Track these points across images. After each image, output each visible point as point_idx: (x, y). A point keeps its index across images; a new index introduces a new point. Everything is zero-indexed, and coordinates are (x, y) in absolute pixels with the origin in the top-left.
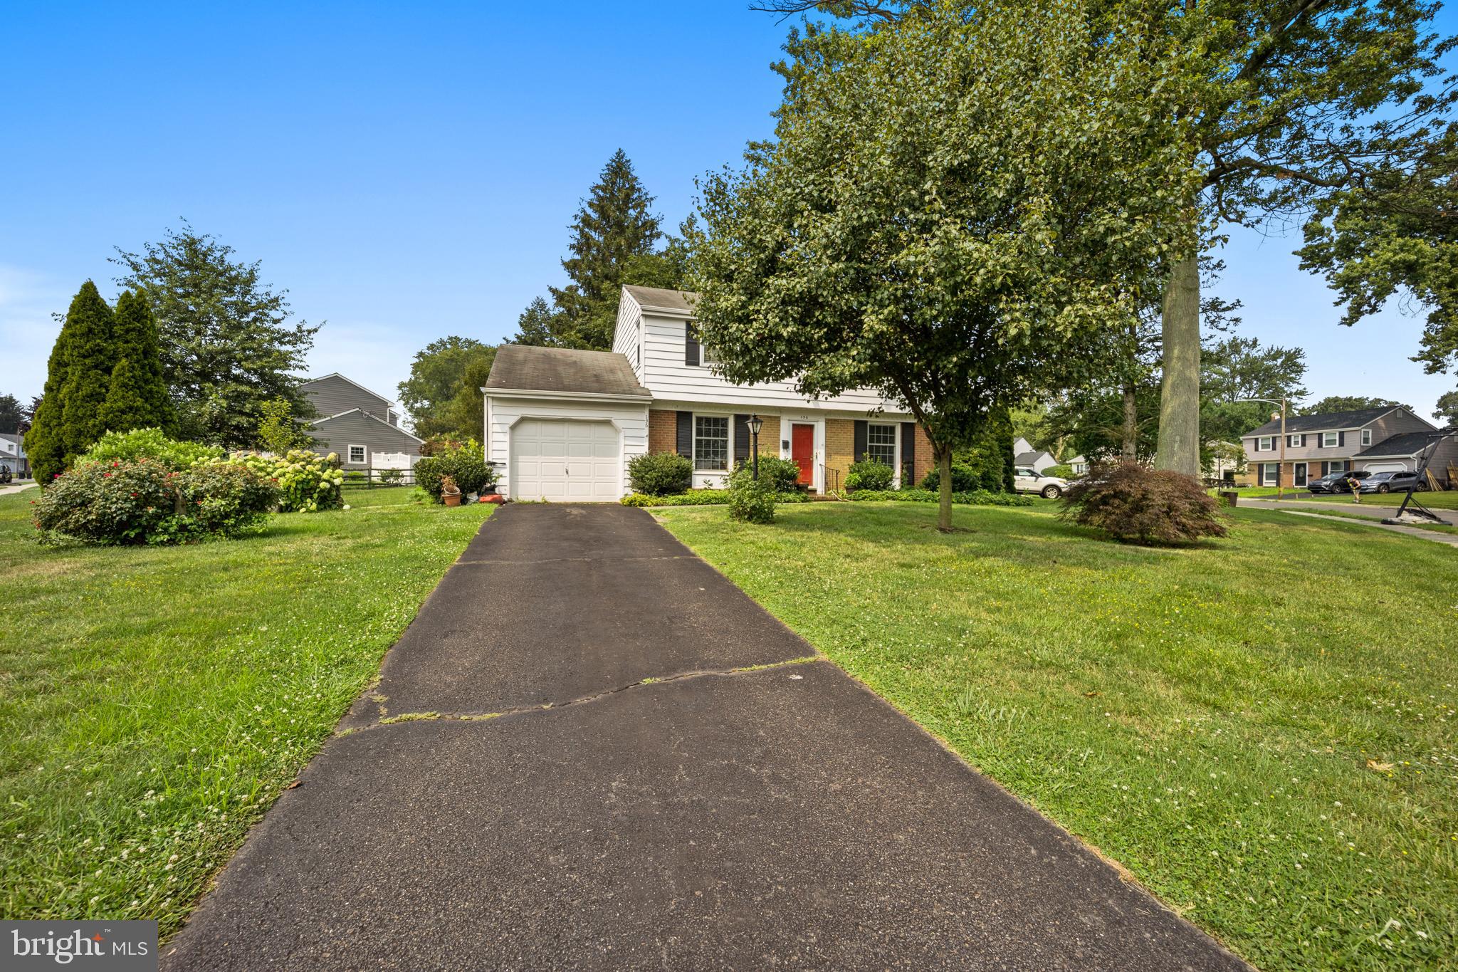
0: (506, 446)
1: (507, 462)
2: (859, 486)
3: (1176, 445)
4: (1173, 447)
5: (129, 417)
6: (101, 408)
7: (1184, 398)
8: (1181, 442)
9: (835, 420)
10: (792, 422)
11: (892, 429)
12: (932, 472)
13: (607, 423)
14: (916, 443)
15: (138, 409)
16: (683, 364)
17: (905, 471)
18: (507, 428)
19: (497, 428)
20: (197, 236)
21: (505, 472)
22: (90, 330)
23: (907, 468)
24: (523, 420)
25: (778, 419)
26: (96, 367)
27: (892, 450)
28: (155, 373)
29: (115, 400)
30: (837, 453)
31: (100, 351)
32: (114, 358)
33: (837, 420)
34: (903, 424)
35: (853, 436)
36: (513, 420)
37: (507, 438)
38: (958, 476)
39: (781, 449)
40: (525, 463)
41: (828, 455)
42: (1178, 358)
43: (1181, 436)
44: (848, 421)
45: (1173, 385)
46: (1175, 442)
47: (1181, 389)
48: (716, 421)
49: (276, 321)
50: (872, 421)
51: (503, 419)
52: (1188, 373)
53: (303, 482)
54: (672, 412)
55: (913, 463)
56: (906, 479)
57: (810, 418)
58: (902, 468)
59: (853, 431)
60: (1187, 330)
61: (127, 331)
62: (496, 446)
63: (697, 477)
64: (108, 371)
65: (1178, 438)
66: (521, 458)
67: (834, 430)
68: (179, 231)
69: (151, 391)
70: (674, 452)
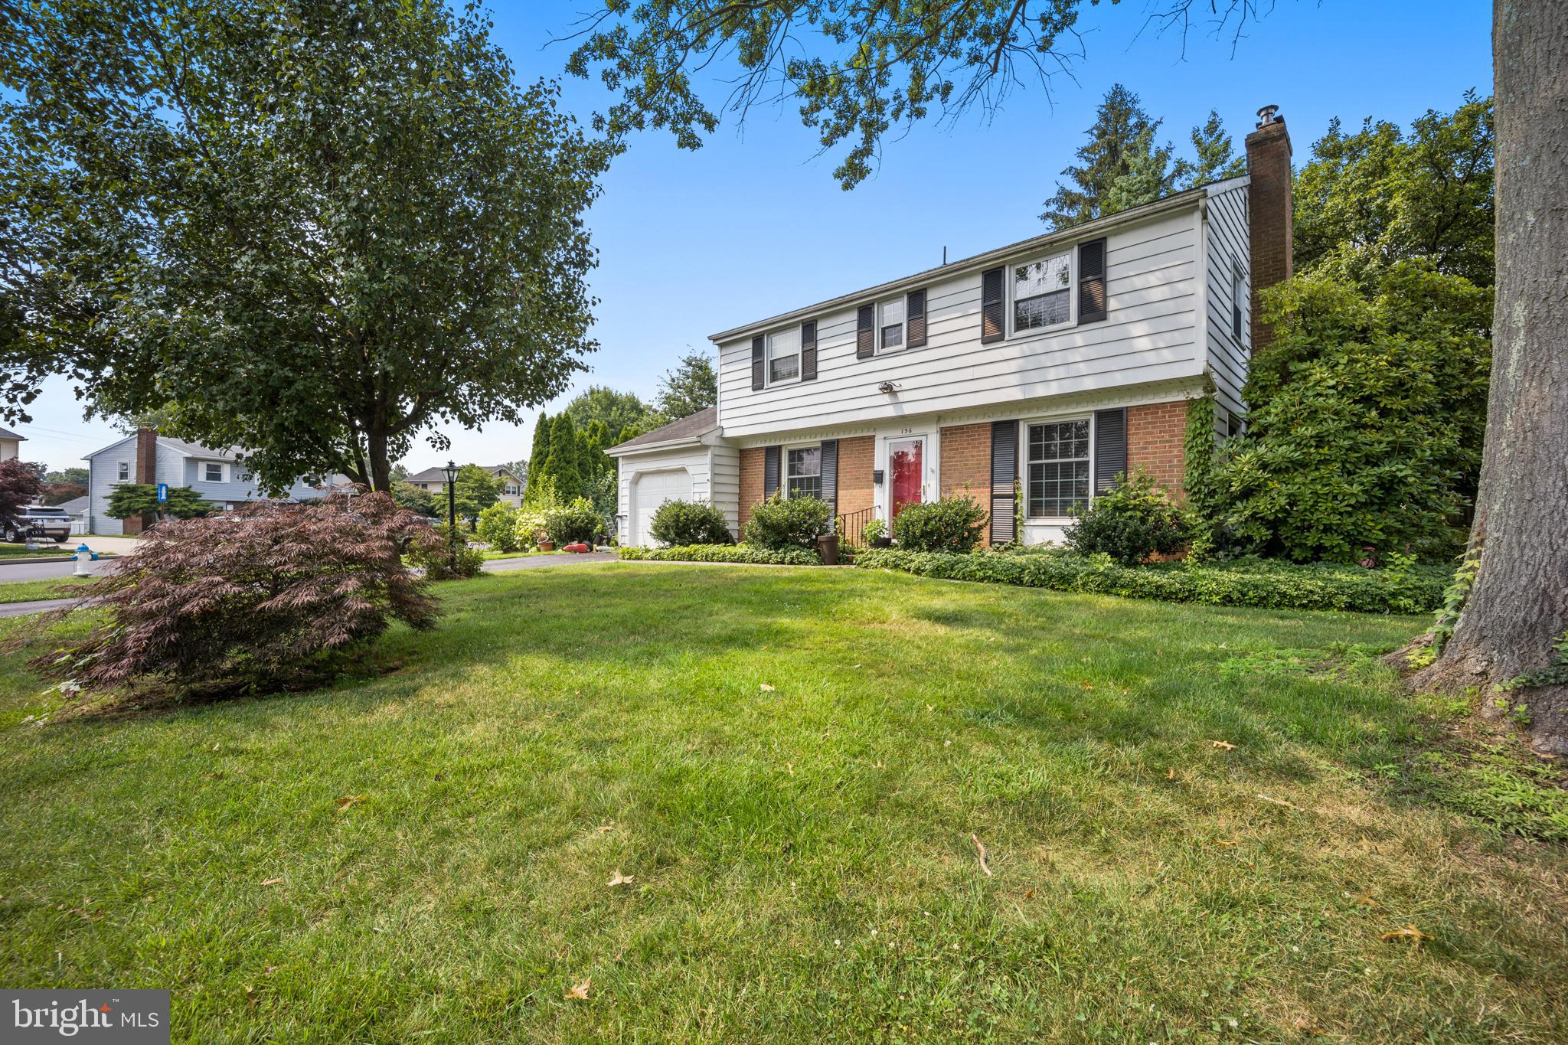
0: (627, 500)
1: (629, 514)
9: (957, 428)
10: (888, 442)
11: (1080, 428)
13: (683, 470)
14: (1132, 449)
16: (750, 391)
18: (629, 483)
19: (624, 484)
21: (628, 523)
24: (640, 475)
25: (872, 439)
30: (961, 485)
33: (961, 427)
34: (1097, 413)
35: (989, 451)
36: (632, 475)
37: (628, 492)
39: (875, 484)
41: (945, 488)
44: (978, 426)
51: (627, 476)
54: (761, 448)
57: (915, 431)
59: (989, 443)
62: (624, 500)
66: (641, 510)
67: (955, 445)
70: (762, 496)
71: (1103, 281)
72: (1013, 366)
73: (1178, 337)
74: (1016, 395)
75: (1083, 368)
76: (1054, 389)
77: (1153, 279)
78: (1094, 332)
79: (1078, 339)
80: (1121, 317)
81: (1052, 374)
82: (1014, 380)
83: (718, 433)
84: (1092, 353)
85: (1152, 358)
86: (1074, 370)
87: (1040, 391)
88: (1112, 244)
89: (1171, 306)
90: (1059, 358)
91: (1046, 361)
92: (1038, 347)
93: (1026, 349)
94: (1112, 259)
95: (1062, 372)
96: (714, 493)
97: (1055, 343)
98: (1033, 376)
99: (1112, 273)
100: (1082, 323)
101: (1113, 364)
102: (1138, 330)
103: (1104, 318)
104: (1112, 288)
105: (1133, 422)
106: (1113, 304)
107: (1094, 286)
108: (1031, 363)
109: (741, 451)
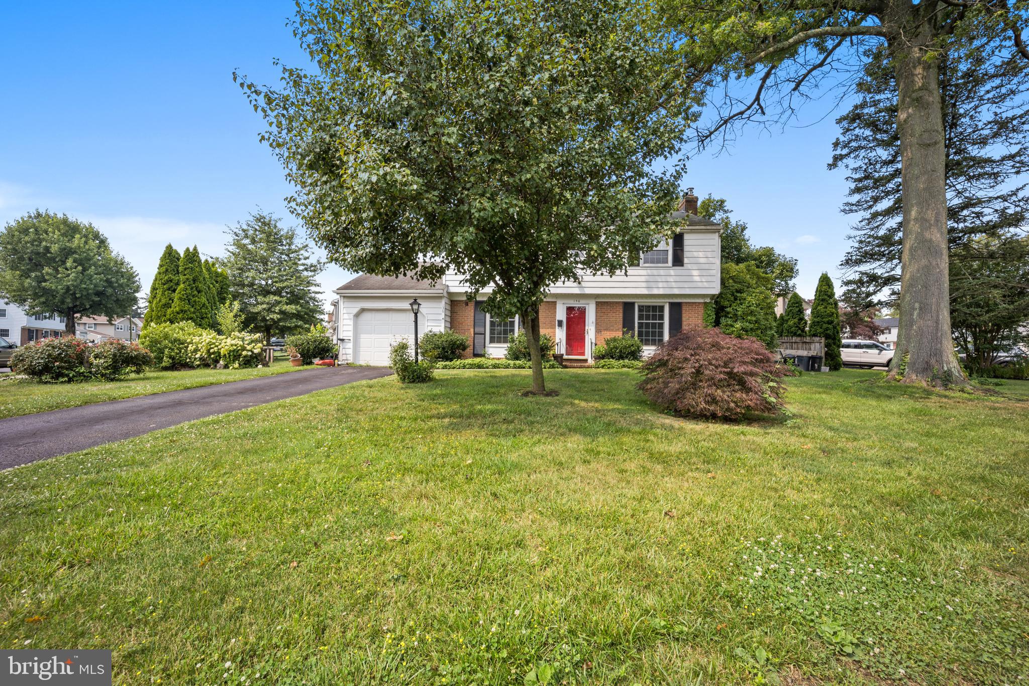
0: (351, 328)
1: (351, 338)
3: (916, 313)
4: (912, 315)
5: (180, 316)
6: (169, 311)
7: (924, 262)
8: (921, 309)
9: (604, 302)
10: (565, 306)
11: (661, 308)
14: (684, 319)
15: (186, 311)
18: (352, 316)
19: (346, 316)
20: (264, 214)
21: (350, 345)
22: (167, 270)
24: (363, 310)
25: (555, 303)
26: (169, 289)
27: (661, 326)
28: (199, 292)
29: (176, 306)
30: (606, 328)
31: (171, 281)
32: (178, 284)
33: (606, 302)
34: (668, 303)
35: (621, 315)
36: (355, 311)
37: (351, 323)
39: (557, 326)
40: (364, 339)
41: (598, 330)
42: (916, 219)
43: (921, 303)
44: (617, 303)
45: (911, 248)
46: (914, 309)
47: (919, 252)
49: (306, 258)
50: (639, 302)
51: (350, 310)
52: (927, 235)
53: (234, 351)
54: (471, 301)
57: (582, 302)
59: (621, 311)
60: (924, 189)
61: (185, 269)
62: (345, 328)
63: (490, 350)
64: (174, 291)
65: (917, 305)
66: (362, 336)
67: (604, 310)
68: (255, 213)
69: (195, 301)
70: (472, 330)
71: (682, 250)
72: (643, 279)
73: (710, 279)
74: (645, 291)
75: (674, 285)
76: (661, 292)
77: (701, 254)
78: (678, 270)
79: (672, 272)
80: (689, 266)
81: (660, 285)
82: (644, 285)
83: (445, 288)
84: (678, 279)
85: (700, 285)
86: (670, 285)
87: (655, 292)
88: (686, 237)
89: (707, 266)
90: (663, 279)
91: (659, 279)
92: (655, 272)
93: (649, 272)
94: (686, 242)
95: (665, 285)
96: (445, 327)
97: (662, 272)
98: (653, 285)
99: (686, 248)
100: (674, 265)
101: (686, 285)
102: (695, 273)
103: (682, 265)
104: (686, 254)
105: (684, 308)
106: (686, 261)
107: (679, 252)
108: (651, 279)
109: (452, 301)
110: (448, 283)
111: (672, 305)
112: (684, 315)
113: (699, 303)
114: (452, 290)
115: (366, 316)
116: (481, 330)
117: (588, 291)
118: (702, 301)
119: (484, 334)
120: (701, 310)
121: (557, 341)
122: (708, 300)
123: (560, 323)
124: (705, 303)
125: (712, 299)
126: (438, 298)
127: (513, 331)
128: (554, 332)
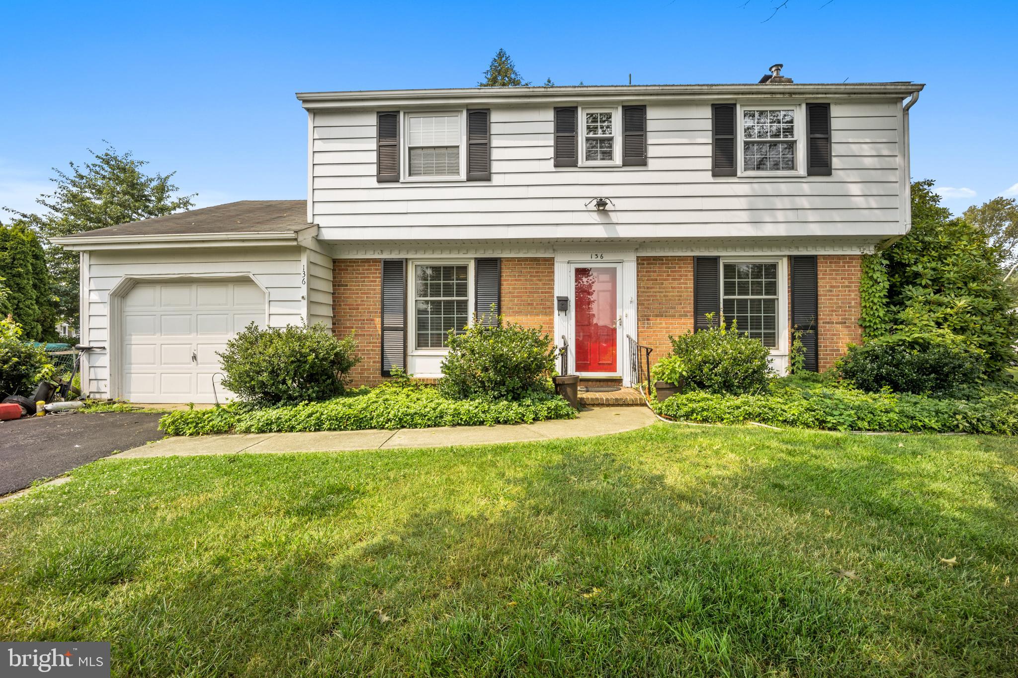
0: (105, 322)
1: (106, 345)
2: (682, 385)
9: (656, 258)
10: (573, 267)
11: (771, 269)
12: (860, 348)
13: (245, 281)
14: (821, 291)
16: (373, 182)
17: (797, 343)
18: (106, 297)
19: (93, 296)
21: (104, 360)
23: (803, 339)
24: (132, 285)
25: (550, 262)
27: (771, 305)
30: (660, 315)
33: (660, 258)
34: (790, 258)
35: (691, 284)
36: (113, 284)
37: (105, 310)
38: (931, 357)
39: (556, 312)
40: (138, 347)
41: (643, 317)
44: (680, 258)
48: (448, 271)
50: (727, 256)
51: (103, 284)
54: (375, 261)
55: (815, 328)
56: (801, 358)
57: (607, 257)
58: (793, 338)
59: (691, 275)
62: (95, 323)
63: (418, 361)
66: (133, 341)
67: (653, 275)
70: (378, 320)
71: (828, 140)
72: (742, 203)
73: (886, 202)
75: (811, 216)
76: (781, 231)
77: (866, 150)
78: (818, 184)
79: (806, 188)
80: (843, 176)
81: (780, 216)
82: (744, 216)
83: (313, 232)
84: (818, 202)
85: (866, 214)
86: (802, 216)
88: (835, 110)
89: (879, 175)
90: (786, 203)
91: (779, 203)
92: (769, 189)
93: (758, 188)
94: (835, 124)
95: (791, 216)
96: (311, 316)
97: (784, 188)
98: (766, 216)
99: (836, 137)
100: (810, 174)
101: (836, 216)
102: (855, 189)
103: (829, 174)
104: (836, 149)
105: (821, 268)
106: (836, 163)
107: (821, 143)
108: (760, 203)
109: (334, 261)
110: (318, 220)
111: (795, 261)
112: (821, 283)
113: (852, 257)
114: (328, 235)
115: (142, 297)
116: (397, 321)
117: (624, 232)
118: (857, 252)
119: (405, 330)
120: (856, 271)
121: (558, 343)
122: (870, 251)
123: (563, 304)
124: (864, 257)
125: (878, 247)
126: (293, 250)
127: (463, 322)
128: (551, 324)
